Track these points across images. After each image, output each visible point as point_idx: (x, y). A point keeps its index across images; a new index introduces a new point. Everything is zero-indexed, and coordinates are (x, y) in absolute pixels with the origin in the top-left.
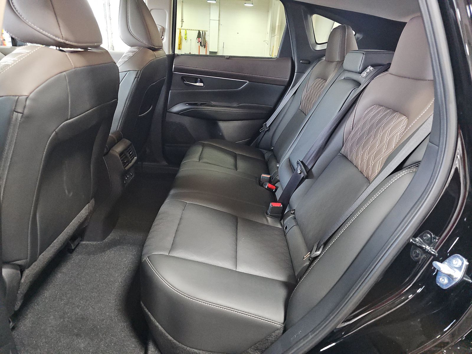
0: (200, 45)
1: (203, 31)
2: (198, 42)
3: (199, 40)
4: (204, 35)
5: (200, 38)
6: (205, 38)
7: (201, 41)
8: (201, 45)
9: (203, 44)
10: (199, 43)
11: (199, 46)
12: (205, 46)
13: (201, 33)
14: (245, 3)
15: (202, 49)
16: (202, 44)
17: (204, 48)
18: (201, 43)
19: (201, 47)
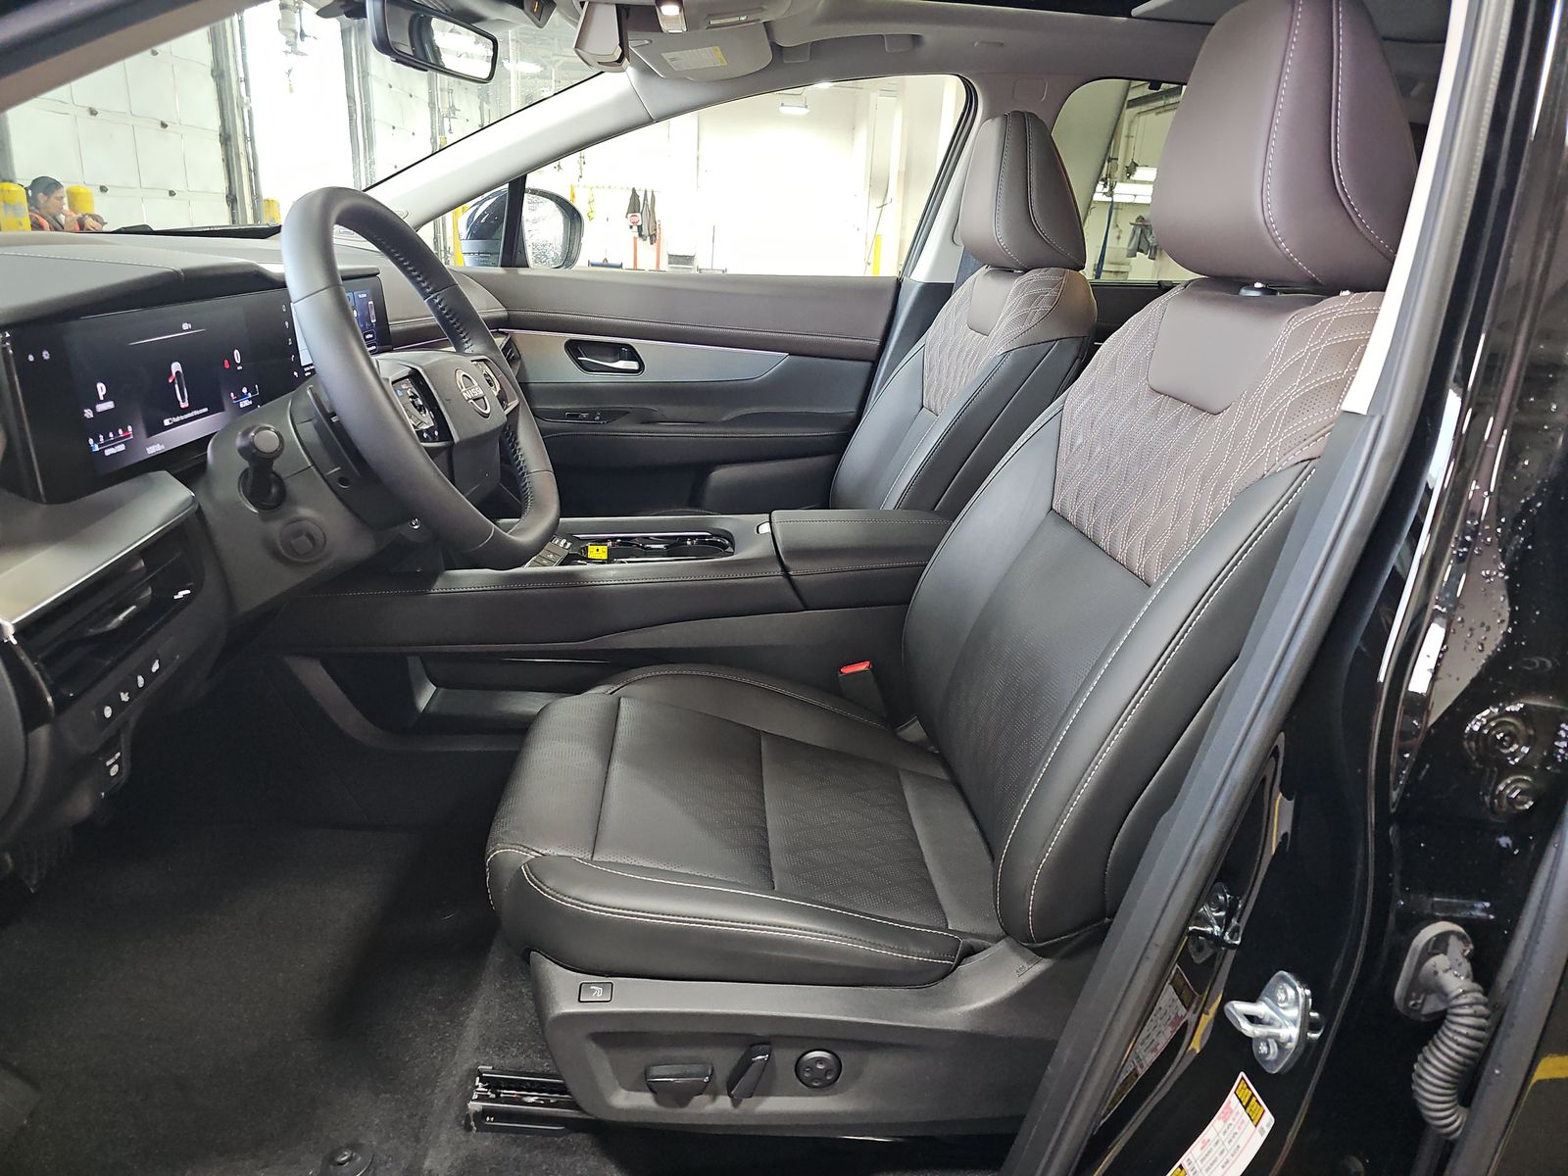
0: (637, 234)
1: (646, 192)
2: (631, 227)
3: (635, 219)
4: (649, 203)
5: (639, 215)
6: (652, 213)
7: (639, 224)
8: (640, 235)
9: (648, 232)
10: (635, 228)
11: (635, 238)
12: (653, 238)
13: (641, 200)
14: (782, 105)
15: (644, 246)
16: (645, 232)
17: (652, 244)
18: (640, 228)
19: (640, 241)
